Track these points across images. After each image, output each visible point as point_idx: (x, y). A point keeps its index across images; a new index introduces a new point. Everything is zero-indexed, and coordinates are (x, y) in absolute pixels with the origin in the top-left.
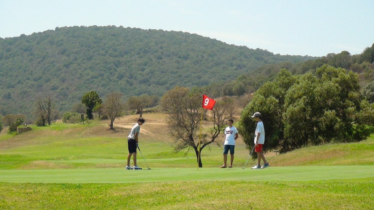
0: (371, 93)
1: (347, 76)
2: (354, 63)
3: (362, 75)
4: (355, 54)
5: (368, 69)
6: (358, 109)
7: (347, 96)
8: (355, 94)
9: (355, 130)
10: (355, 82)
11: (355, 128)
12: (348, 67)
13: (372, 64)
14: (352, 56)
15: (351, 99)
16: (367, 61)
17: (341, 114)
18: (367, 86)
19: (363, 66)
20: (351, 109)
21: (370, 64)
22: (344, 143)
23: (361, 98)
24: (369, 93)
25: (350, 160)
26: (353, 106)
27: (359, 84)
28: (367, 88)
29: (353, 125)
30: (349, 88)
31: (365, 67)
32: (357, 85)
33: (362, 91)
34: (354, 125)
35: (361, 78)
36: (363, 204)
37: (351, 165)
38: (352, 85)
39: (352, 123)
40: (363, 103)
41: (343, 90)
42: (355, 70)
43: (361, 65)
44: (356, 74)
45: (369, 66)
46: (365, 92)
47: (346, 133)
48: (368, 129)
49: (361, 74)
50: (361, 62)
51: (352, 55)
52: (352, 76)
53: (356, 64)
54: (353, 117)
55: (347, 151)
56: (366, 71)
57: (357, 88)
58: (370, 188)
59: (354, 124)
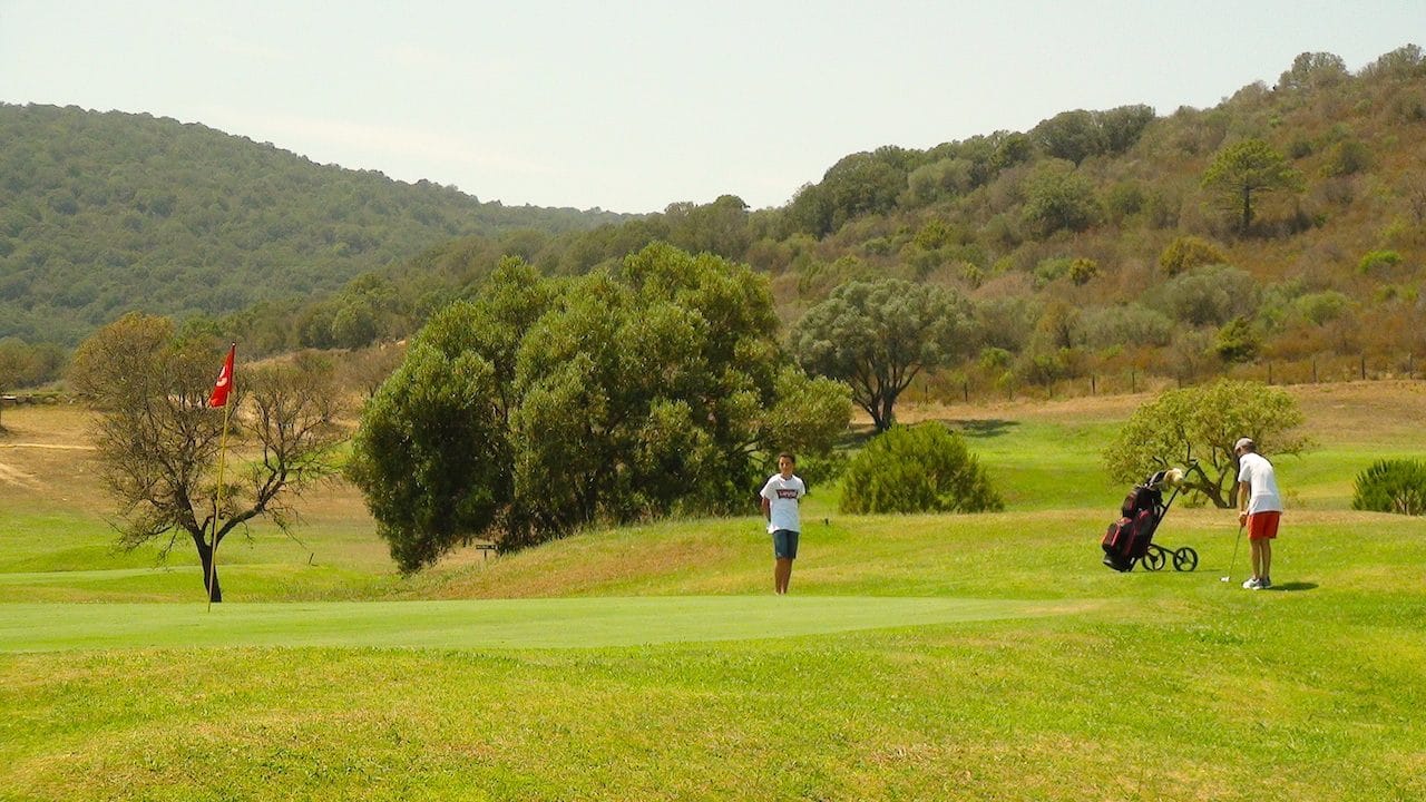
0: (817, 344)
1: (731, 284)
2: (761, 237)
3: (786, 281)
4: (764, 208)
5: (807, 261)
6: (769, 398)
7: (729, 355)
8: (758, 347)
9: (760, 471)
10: (760, 305)
11: (759, 466)
12: (738, 250)
13: (822, 243)
14: (752, 214)
15: (746, 364)
16: (805, 232)
17: (711, 417)
18: (804, 318)
19: (791, 251)
20: (744, 398)
21: (816, 243)
22: (719, 519)
23: (782, 358)
24: (810, 344)
25: (739, 578)
26: (750, 388)
27: (776, 312)
28: (805, 327)
29: (753, 454)
30: (740, 326)
31: (796, 253)
32: (766, 315)
33: (784, 337)
34: (755, 454)
35: (785, 290)
36: (778, 723)
37: (742, 593)
38: (748, 315)
39: (747, 448)
40: (787, 376)
41: (717, 335)
42: (763, 263)
43: (785, 247)
44: (764, 276)
45: (810, 247)
46: (796, 339)
47: (730, 483)
48: (802, 468)
49: (785, 276)
50: (783, 236)
51: (753, 209)
52: (747, 282)
53: (768, 242)
54: (753, 428)
55: (729, 544)
56: (802, 268)
57: (767, 327)
58: (801, 670)
59: (757, 452)
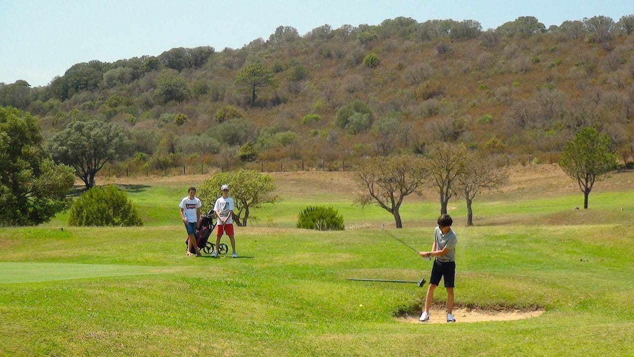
0: (60, 148)
1: (21, 121)
2: (35, 99)
3: (46, 120)
4: (37, 87)
5: (56, 111)
6: (37, 172)
7: (20, 153)
8: (33, 150)
9: (32, 206)
10: (34, 130)
11: (32, 203)
12: (24, 105)
13: (64, 103)
14: (32, 89)
15: (27, 157)
16: (56, 98)
17: (10, 181)
18: (55, 137)
19: (50, 106)
20: (26, 173)
21: (61, 103)
22: (13, 227)
23: (43, 155)
24: (57, 148)
25: (21, 254)
26: (28, 168)
27: (41, 134)
28: (55, 140)
29: (29, 198)
30: (24, 139)
31: (52, 107)
32: (37, 135)
33: (45, 145)
34: (30, 198)
35: (46, 123)
36: (36, 321)
37: (22, 261)
38: (28, 135)
39: (27, 195)
40: (45, 163)
41: (14, 143)
42: (36, 111)
43: (47, 104)
44: (36, 117)
45: (58, 105)
46: (50, 146)
47: (18, 211)
48: (52, 205)
49: (46, 118)
50: (46, 99)
51: (32, 87)
52: (28, 120)
53: (38, 102)
54: (29, 185)
55: (17, 239)
56: (54, 114)
57: (37, 141)
58: (47, 297)
59: (31, 197)
